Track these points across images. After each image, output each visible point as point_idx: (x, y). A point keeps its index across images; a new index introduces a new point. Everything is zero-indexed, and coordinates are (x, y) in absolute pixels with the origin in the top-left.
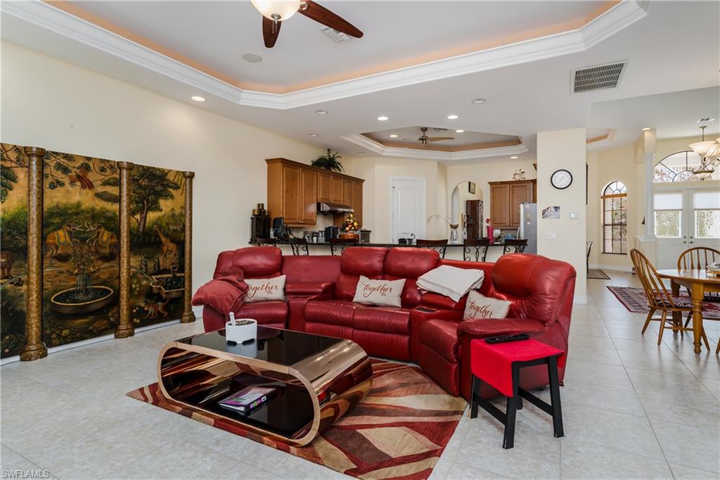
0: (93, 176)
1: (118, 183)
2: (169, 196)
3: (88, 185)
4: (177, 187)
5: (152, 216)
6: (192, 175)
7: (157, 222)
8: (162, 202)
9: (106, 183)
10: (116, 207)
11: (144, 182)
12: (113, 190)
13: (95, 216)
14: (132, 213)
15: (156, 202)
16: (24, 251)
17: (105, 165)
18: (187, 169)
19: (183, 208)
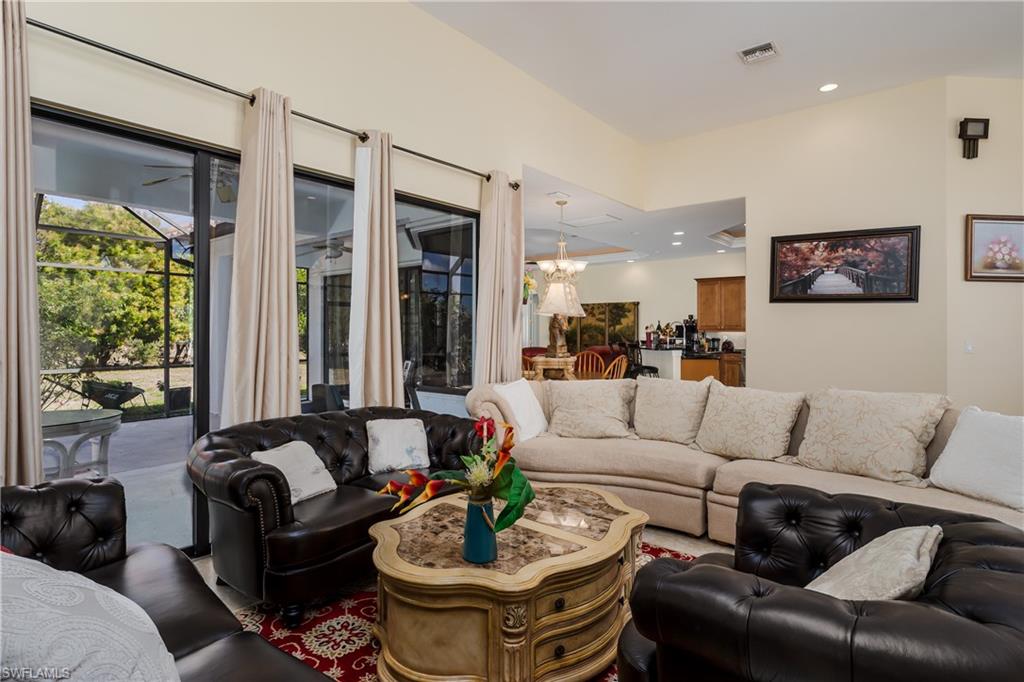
0: (596, 312)
1: (604, 313)
2: (626, 316)
3: (594, 315)
4: (629, 311)
5: (618, 327)
6: (638, 303)
7: (620, 331)
8: (623, 320)
9: (600, 313)
10: (603, 324)
11: (614, 311)
12: (602, 316)
13: (596, 328)
14: (610, 326)
15: (619, 320)
16: (575, 342)
17: (600, 305)
18: (636, 301)
19: (634, 322)
